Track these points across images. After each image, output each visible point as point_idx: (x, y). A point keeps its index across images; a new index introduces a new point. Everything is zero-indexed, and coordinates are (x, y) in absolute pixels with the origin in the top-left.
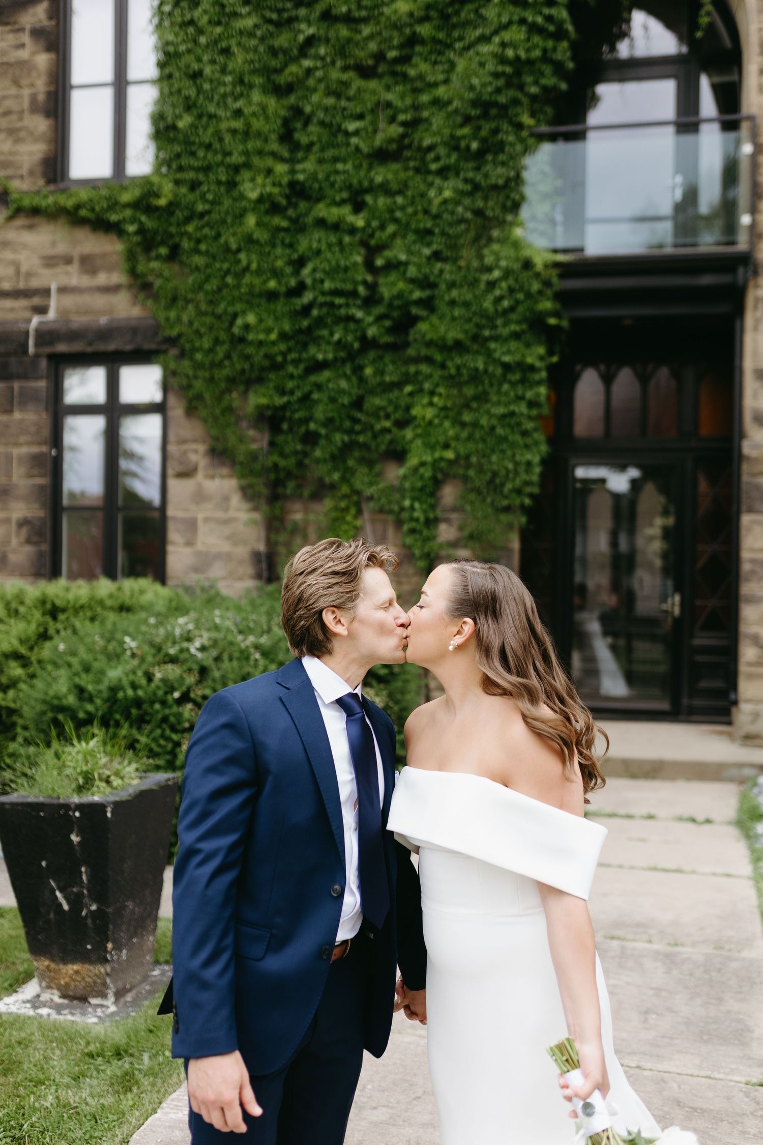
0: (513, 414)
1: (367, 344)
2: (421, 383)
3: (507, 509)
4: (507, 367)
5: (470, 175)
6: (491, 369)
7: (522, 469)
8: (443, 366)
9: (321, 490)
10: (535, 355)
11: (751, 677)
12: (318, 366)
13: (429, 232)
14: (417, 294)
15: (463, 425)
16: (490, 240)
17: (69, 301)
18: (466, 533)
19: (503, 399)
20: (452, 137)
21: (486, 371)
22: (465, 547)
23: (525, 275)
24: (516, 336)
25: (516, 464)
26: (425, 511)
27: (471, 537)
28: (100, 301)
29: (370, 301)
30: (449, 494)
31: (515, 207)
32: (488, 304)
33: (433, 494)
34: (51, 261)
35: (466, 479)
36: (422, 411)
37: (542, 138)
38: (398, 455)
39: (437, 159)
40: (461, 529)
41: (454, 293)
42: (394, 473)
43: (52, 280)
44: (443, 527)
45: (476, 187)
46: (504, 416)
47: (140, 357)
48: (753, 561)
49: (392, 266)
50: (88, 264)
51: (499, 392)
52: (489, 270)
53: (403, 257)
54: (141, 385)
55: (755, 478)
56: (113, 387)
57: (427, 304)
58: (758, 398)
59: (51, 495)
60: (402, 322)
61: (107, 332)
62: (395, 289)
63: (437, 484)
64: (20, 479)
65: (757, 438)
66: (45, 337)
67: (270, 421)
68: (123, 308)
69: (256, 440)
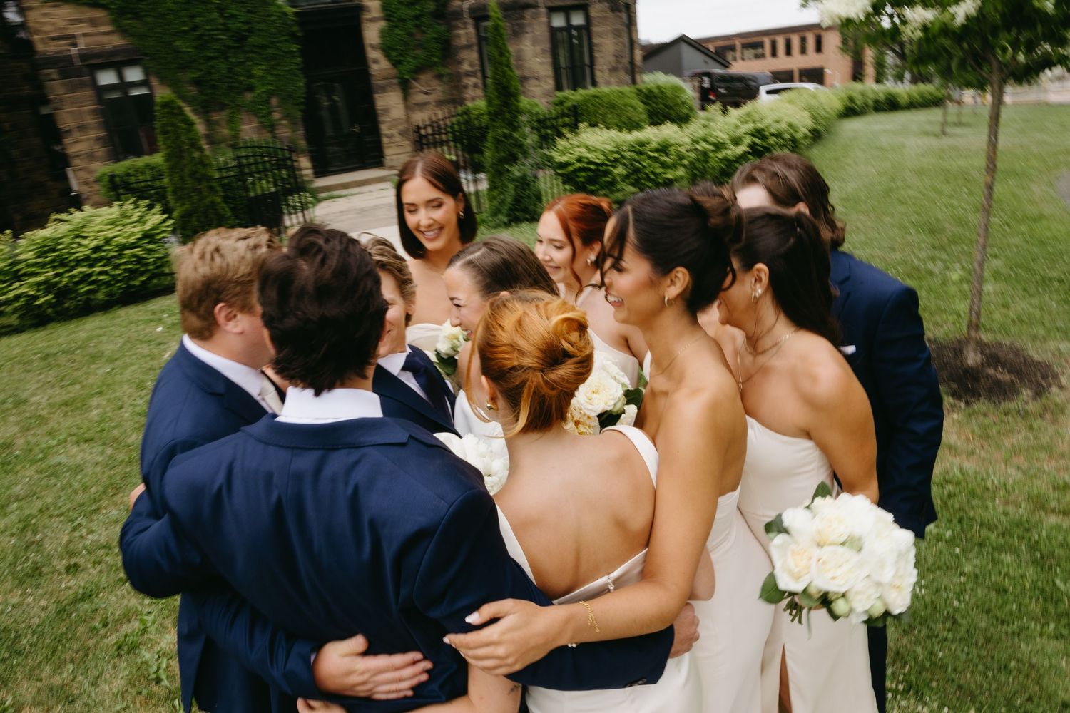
0: (290, 69)
1: (229, 47)
2: (254, 61)
4: (285, 52)
6: (280, 54)
8: (261, 54)
9: (223, 107)
10: (295, 47)
12: (210, 59)
14: (246, 27)
15: (274, 76)
17: (89, 40)
19: (286, 64)
21: (278, 55)
23: (284, 18)
24: (286, 41)
28: (105, 39)
29: (227, 30)
30: (274, 101)
32: (273, 29)
34: (75, 22)
36: (257, 72)
38: (251, 89)
41: (259, 26)
42: (249, 96)
43: (77, 30)
47: (131, 63)
49: (232, 16)
50: (93, 23)
51: (284, 62)
52: (271, 16)
53: (235, 13)
54: (134, 74)
55: (377, 82)
56: (121, 76)
57: (250, 31)
58: (373, 54)
59: (106, 125)
60: (241, 38)
61: (113, 53)
62: (235, 25)
63: (269, 98)
64: (90, 120)
65: (375, 68)
66: (84, 56)
67: (197, 82)
68: (117, 41)
69: (192, 91)
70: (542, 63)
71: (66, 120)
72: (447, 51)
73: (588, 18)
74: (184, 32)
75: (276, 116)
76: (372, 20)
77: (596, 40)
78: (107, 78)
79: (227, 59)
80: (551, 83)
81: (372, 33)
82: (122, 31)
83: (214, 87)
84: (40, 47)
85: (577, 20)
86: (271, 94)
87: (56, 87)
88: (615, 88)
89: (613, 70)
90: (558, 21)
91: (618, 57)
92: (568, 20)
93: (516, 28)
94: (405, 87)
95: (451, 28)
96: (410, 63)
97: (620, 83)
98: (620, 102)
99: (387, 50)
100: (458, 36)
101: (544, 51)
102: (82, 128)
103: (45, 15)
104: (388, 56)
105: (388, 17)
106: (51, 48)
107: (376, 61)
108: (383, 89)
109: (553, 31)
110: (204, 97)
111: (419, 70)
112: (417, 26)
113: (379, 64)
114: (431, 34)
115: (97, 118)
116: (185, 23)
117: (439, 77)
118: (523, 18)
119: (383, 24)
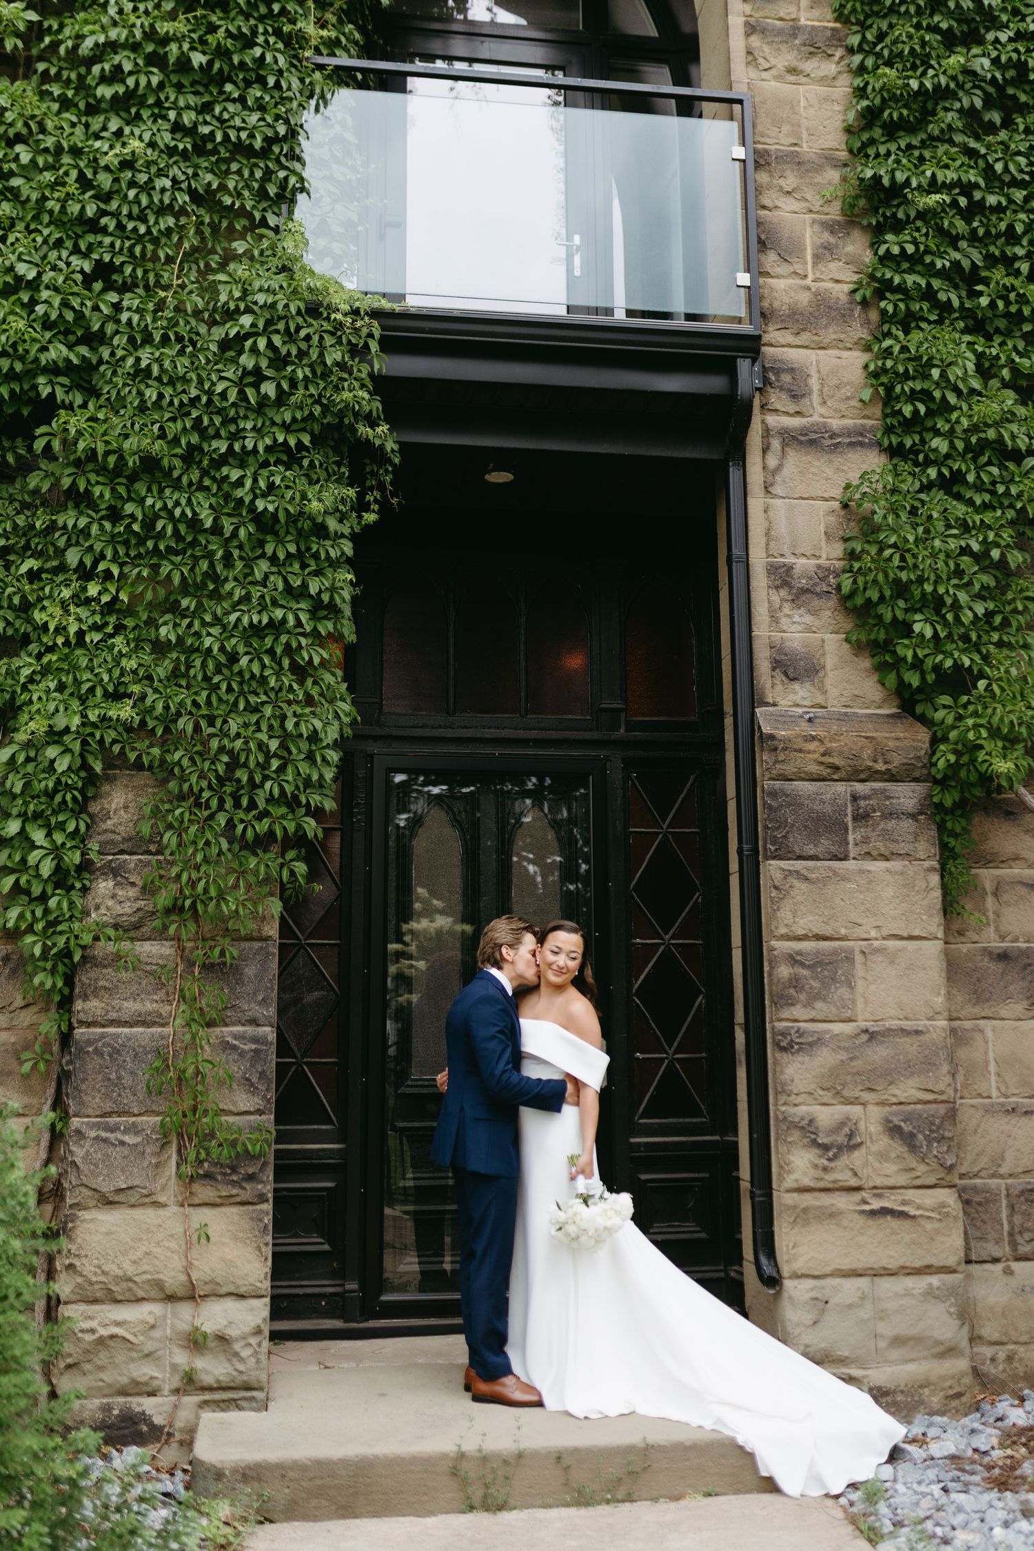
0: (276, 627)
2: (60, 553)
3: (264, 842)
4: (266, 524)
5: (188, 118)
6: (228, 526)
7: (298, 750)
8: (114, 515)
11: (803, 1216)
13: (93, 226)
15: (160, 648)
16: (229, 257)
18: (163, 899)
19: (256, 592)
20: (150, 34)
21: (217, 529)
22: (160, 934)
23: (311, 328)
25: (285, 738)
26: (56, 851)
27: (175, 909)
30: (119, 805)
31: (286, 198)
32: (224, 384)
33: (81, 808)
35: (165, 771)
37: (344, 77)
39: (117, 75)
40: (148, 890)
41: (146, 356)
44: (104, 886)
45: (202, 146)
46: (256, 631)
48: (793, 959)
51: (245, 578)
52: (231, 315)
53: (26, 271)
55: (792, 783)
58: (782, 624)
63: (89, 784)
65: (787, 704)
75: (109, 900)
76: (807, 441)
81: (796, 512)
86: (106, 756)
99: (872, 610)
104: (875, 641)
105: (900, 438)
107: (798, 668)
108: (830, 834)
113: (815, 682)
119: (871, 465)
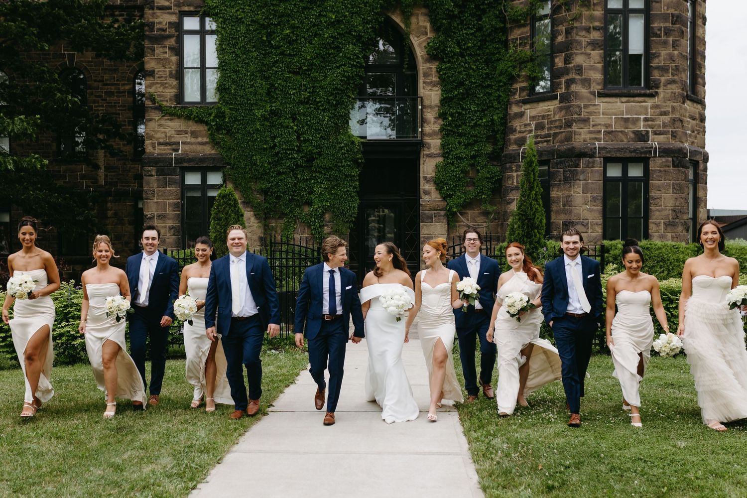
0: (348, 191)
1: (297, 166)
2: (317, 180)
4: (346, 176)
5: (333, 112)
6: (341, 176)
7: (352, 209)
8: (325, 175)
9: (282, 215)
10: (356, 172)
12: (279, 173)
14: (317, 151)
15: (332, 194)
16: (340, 133)
17: (187, 147)
18: (334, 229)
19: (345, 186)
20: (327, 99)
21: (339, 177)
23: (352, 146)
24: (349, 166)
25: (350, 207)
26: (319, 223)
28: (199, 148)
29: (299, 152)
30: (327, 217)
31: (348, 122)
32: (340, 155)
33: (322, 217)
34: (179, 132)
35: (333, 212)
36: (317, 189)
37: (356, 100)
38: (309, 203)
39: (322, 106)
40: (332, 228)
42: (307, 210)
43: (180, 139)
45: (335, 116)
47: (215, 169)
48: (424, 237)
49: (306, 141)
50: (194, 134)
52: (340, 143)
53: (310, 138)
54: (214, 179)
55: (424, 211)
56: (204, 179)
57: (320, 154)
58: (425, 186)
59: (181, 218)
60: (311, 160)
61: (203, 159)
62: (307, 148)
63: (323, 214)
64: (170, 212)
65: (425, 199)
66: (179, 160)
67: (265, 192)
68: (208, 150)
69: (260, 198)
70: (591, 211)
71: (151, 208)
72: (498, 190)
73: (646, 171)
74: (265, 149)
75: (326, 230)
76: (430, 156)
77: (653, 194)
78: (193, 179)
79: (295, 175)
80: (599, 230)
81: (428, 168)
82: (214, 143)
83: (278, 198)
84: (149, 149)
85: (635, 172)
86: (326, 210)
87: (152, 182)
88: (670, 243)
89: (670, 225)
90: (614, 172)
91: (677, 212)
92: (625, 171)
93: (568, 175)
94: (451, 219)
95: (504, 170)
96: (459, 198)
97: (676, 238)
98: (673, 257)
99: (439, 184)
100: (509, 177)
101: (594, 199)
102: (162, 217)
103: (160, 125)
104: (439, 189)
105: (445, 155)
106: (158, 151)
107: (427, 193)
108: (430, 219)
109: (607, 180)
110: (267, 205)
111: (466, 205)
112: (472, 165)
113: (429, 195)
114: (483, 173)
115: (174, 211)
116: (266, 142)
117: (486, 214)
118: (577, 166)
119: (440, 160)
